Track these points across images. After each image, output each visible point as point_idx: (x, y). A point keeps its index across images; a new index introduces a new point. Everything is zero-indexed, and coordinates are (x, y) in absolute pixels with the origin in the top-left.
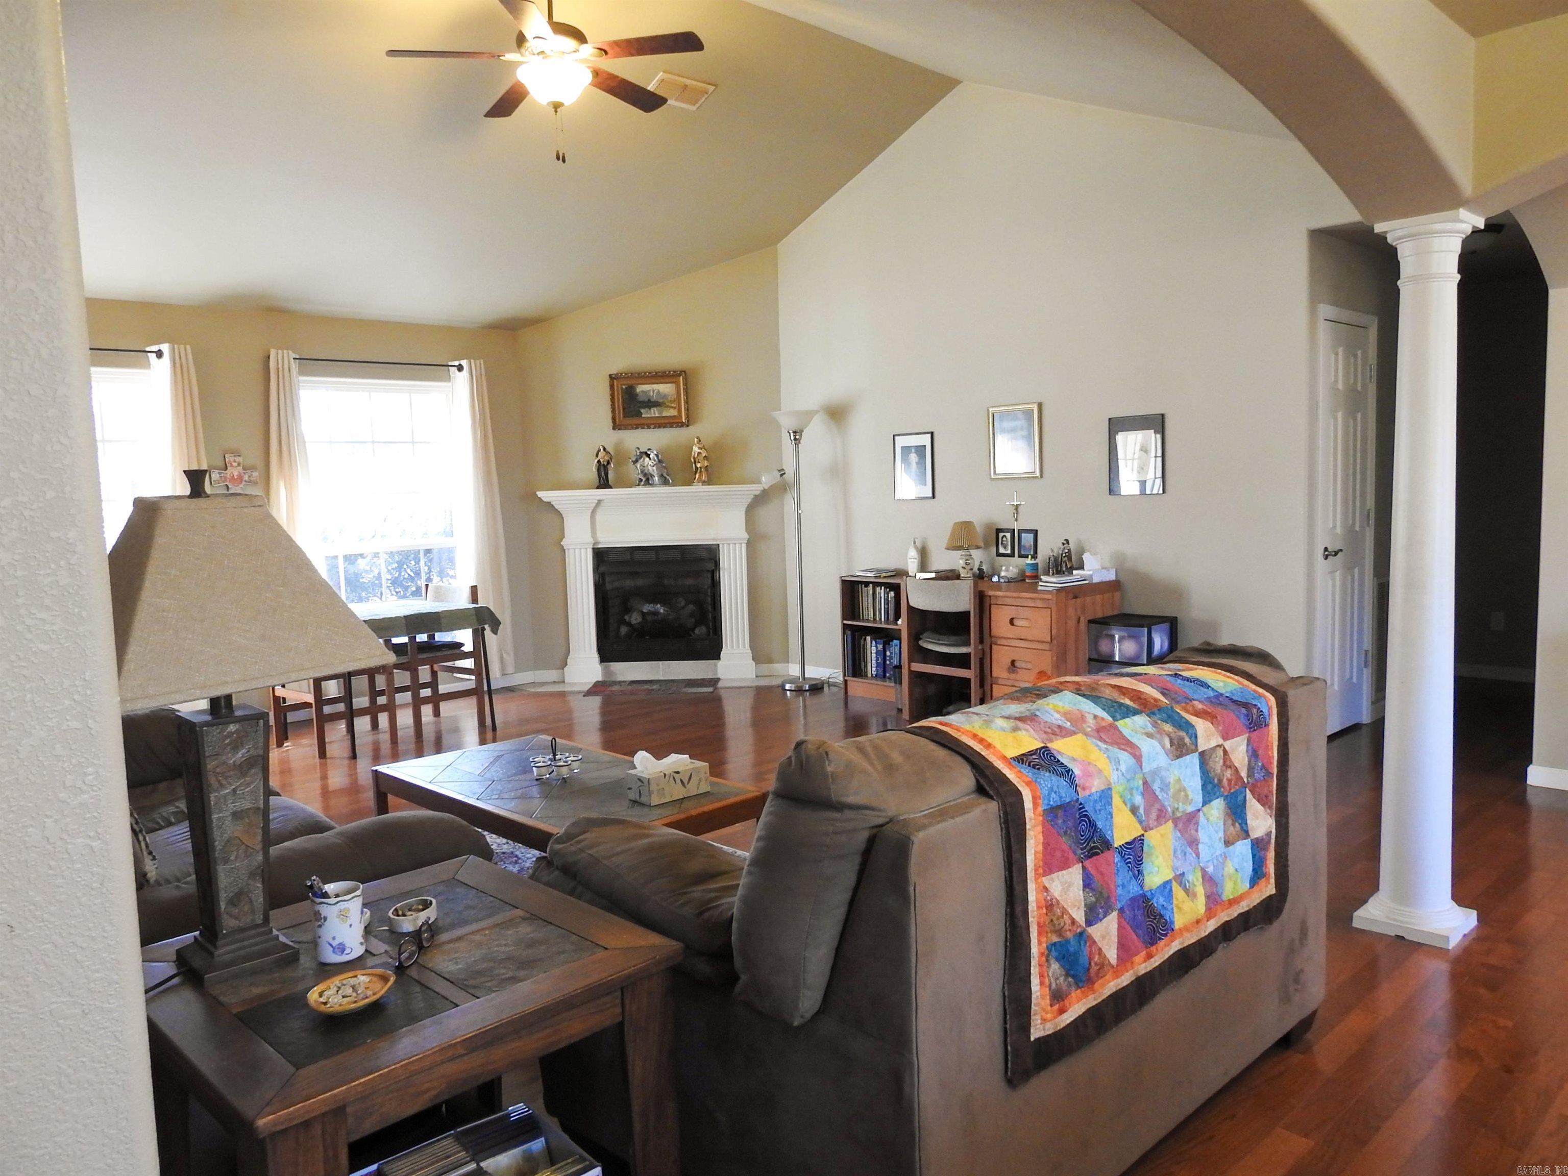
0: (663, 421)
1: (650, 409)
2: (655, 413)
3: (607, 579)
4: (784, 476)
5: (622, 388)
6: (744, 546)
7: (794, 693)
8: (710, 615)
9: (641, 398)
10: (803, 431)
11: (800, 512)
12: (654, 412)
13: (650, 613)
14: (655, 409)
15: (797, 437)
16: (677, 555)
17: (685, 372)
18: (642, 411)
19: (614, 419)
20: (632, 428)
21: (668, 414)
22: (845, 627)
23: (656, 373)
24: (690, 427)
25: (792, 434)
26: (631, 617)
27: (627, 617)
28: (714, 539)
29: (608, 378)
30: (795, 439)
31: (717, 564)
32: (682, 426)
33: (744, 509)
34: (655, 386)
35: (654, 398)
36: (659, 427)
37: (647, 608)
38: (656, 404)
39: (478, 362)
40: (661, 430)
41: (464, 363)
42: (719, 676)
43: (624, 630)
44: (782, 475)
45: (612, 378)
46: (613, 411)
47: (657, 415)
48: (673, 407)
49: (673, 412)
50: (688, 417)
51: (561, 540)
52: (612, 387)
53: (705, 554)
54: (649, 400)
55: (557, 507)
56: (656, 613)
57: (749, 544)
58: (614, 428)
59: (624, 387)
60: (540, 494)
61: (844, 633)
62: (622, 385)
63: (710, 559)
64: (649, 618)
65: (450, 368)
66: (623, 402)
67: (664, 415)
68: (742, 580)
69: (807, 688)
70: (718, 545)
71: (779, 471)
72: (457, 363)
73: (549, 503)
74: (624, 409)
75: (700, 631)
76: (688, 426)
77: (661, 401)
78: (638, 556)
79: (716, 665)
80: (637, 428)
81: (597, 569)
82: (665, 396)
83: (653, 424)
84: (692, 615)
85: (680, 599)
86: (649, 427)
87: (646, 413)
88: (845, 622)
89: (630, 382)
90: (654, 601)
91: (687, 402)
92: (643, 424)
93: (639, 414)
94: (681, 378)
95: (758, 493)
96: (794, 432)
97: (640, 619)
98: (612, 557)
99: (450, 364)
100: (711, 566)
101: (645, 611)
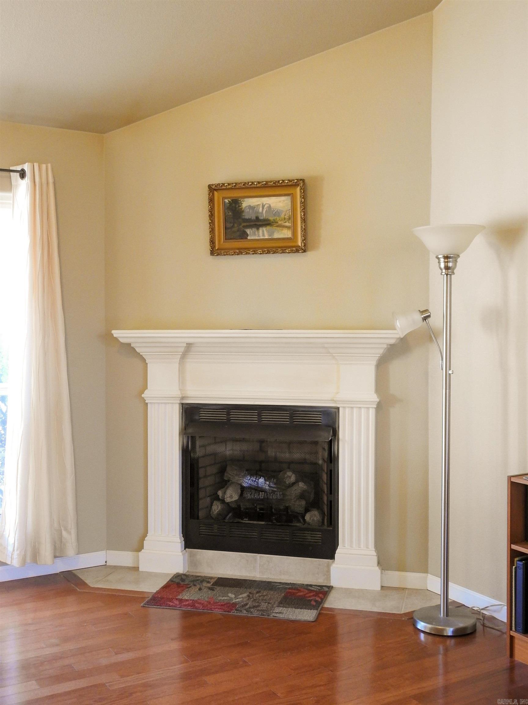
0: (274, 245)
1: (258, 229)
2: (263, 235)
3: (198, 443)
4: (429, 320)
5: (224, 203)
6: (372, 413)
7: (430, 637)
8: (325, 498)
9: (247, 215)
10: (458, 256)
11: (450, 372)
12: (263, 233)
13: (251, 488)
14: (264, 229)
15: (450, 265)
16: (285, 419)
17: (303, 180)
18: (248, 231)
19: (212, 242)
20: (235, 254)
21: (281, 236)
22: (513, 554)
23: (267, 182)
24: (308, 253)
25: (442, 260)
26: (225, 493)
27: (220, 493)
28: (333, 401)
29: (207, 189)
30: (447, 268)
31: (335, 433)
32: (297, 251)
33: (374, 363)
34: (265, 200)
35: (264, 215)
36: (268, 252)
37: (247, 481)
38: (266, 223)
39: (44, 166)
40: (271, 255)
41: (26, 167)
42: (333, 583)
43: (217, 508)
44: (425, 319)
45: (212, 189)
46: (212, 231)
47: (266, 237)
48: (286, 227)
49: (286, 234)
50: (305, 239)
51: (143, 392)
52: (211, 200)
53: (321, 420)
54: (257, 218)
55: (138, 350)
56: (258, 490)
57: (379, 408)
58: (212, 253)
59: (227, 201)
60: (116, 333)
61: (511, 563)
62: (224, 198)
63: (328, 426)
64: (248, 496)
65: (12, 173)
66: (226, 221)
67: (276, 236)
68: (367, 457)
69: (450, 634)
70: (338, 408)
71: (422, 312)
72: (19, 168)
73: (129, 345)
74: (226, 228)
75: (313, 517)
76: (305, 251)
77: (271, 219)
78: (235, 416)
79: (329, 566)
80: (240, 253)
81: (185, 429)
82: (278, 213)
83: (259, 248)
84: (302, 496)
85: (289, 474)
86: (255, 253)
87: (253, 235)
88: (514, 547)
89: (235, 194)
90: (256, 473)
91: (304, 220)
92: (249, 249)
93: (244, 236)
94: (298, 188)
95: (392, 341)
96: (446, 257)
97: (236, 497)
98: (204, 416)
99: (11, 168)
100: (327, 436)
101: (245, 485)
